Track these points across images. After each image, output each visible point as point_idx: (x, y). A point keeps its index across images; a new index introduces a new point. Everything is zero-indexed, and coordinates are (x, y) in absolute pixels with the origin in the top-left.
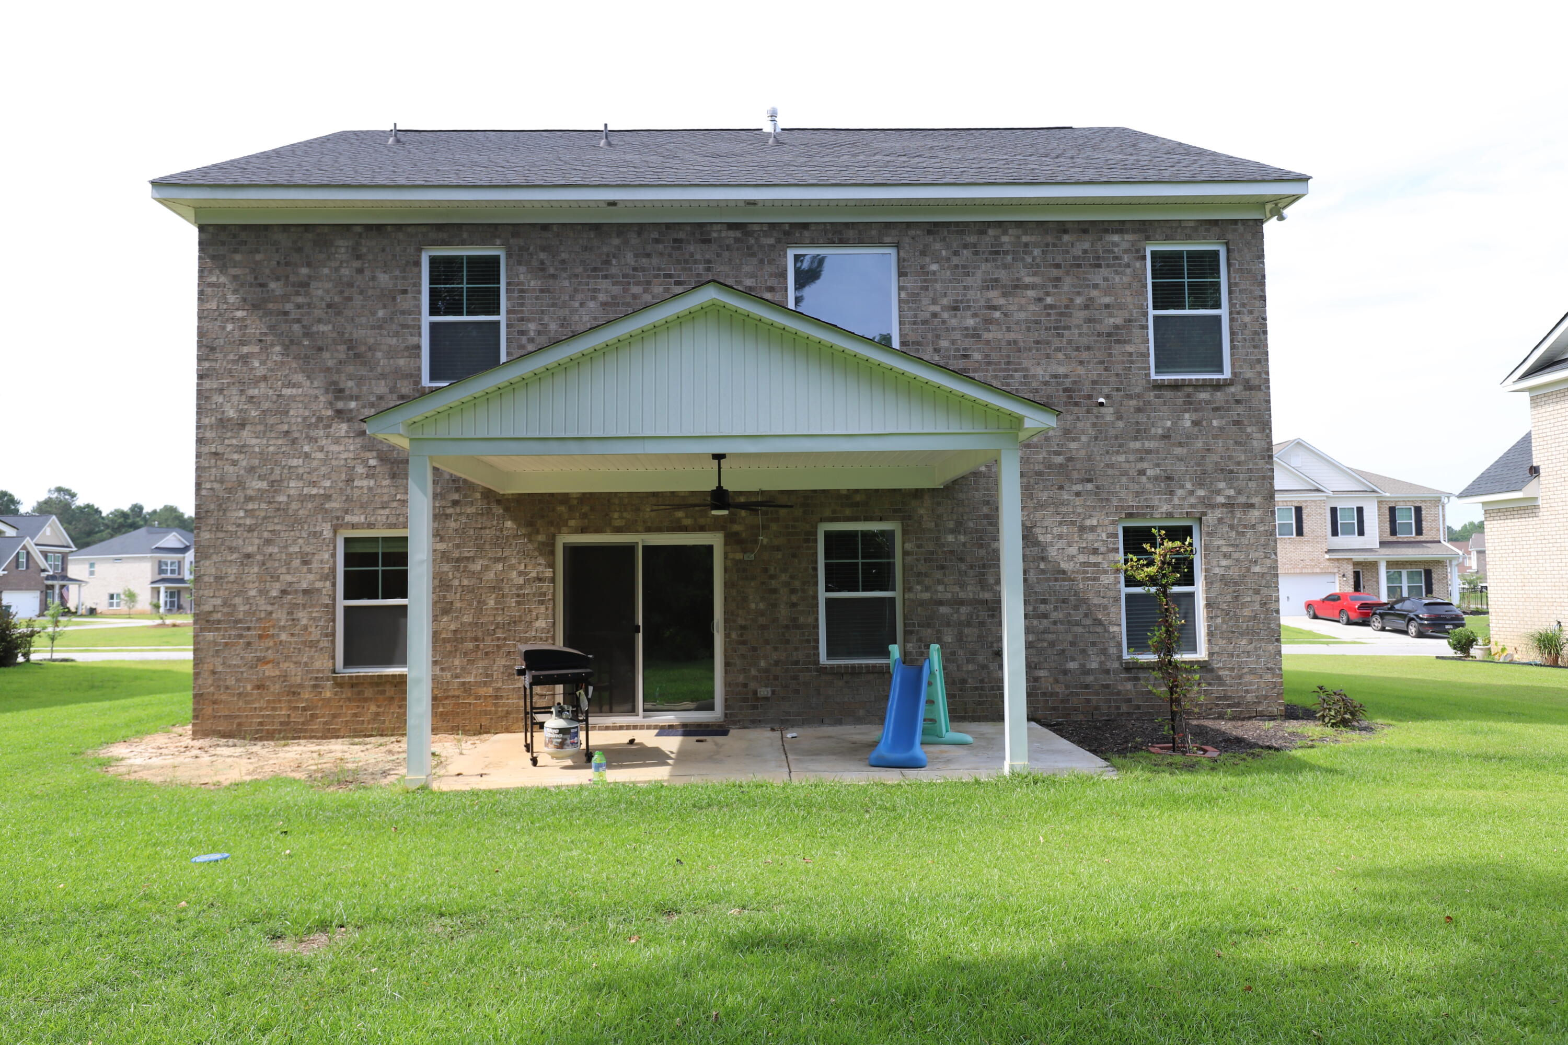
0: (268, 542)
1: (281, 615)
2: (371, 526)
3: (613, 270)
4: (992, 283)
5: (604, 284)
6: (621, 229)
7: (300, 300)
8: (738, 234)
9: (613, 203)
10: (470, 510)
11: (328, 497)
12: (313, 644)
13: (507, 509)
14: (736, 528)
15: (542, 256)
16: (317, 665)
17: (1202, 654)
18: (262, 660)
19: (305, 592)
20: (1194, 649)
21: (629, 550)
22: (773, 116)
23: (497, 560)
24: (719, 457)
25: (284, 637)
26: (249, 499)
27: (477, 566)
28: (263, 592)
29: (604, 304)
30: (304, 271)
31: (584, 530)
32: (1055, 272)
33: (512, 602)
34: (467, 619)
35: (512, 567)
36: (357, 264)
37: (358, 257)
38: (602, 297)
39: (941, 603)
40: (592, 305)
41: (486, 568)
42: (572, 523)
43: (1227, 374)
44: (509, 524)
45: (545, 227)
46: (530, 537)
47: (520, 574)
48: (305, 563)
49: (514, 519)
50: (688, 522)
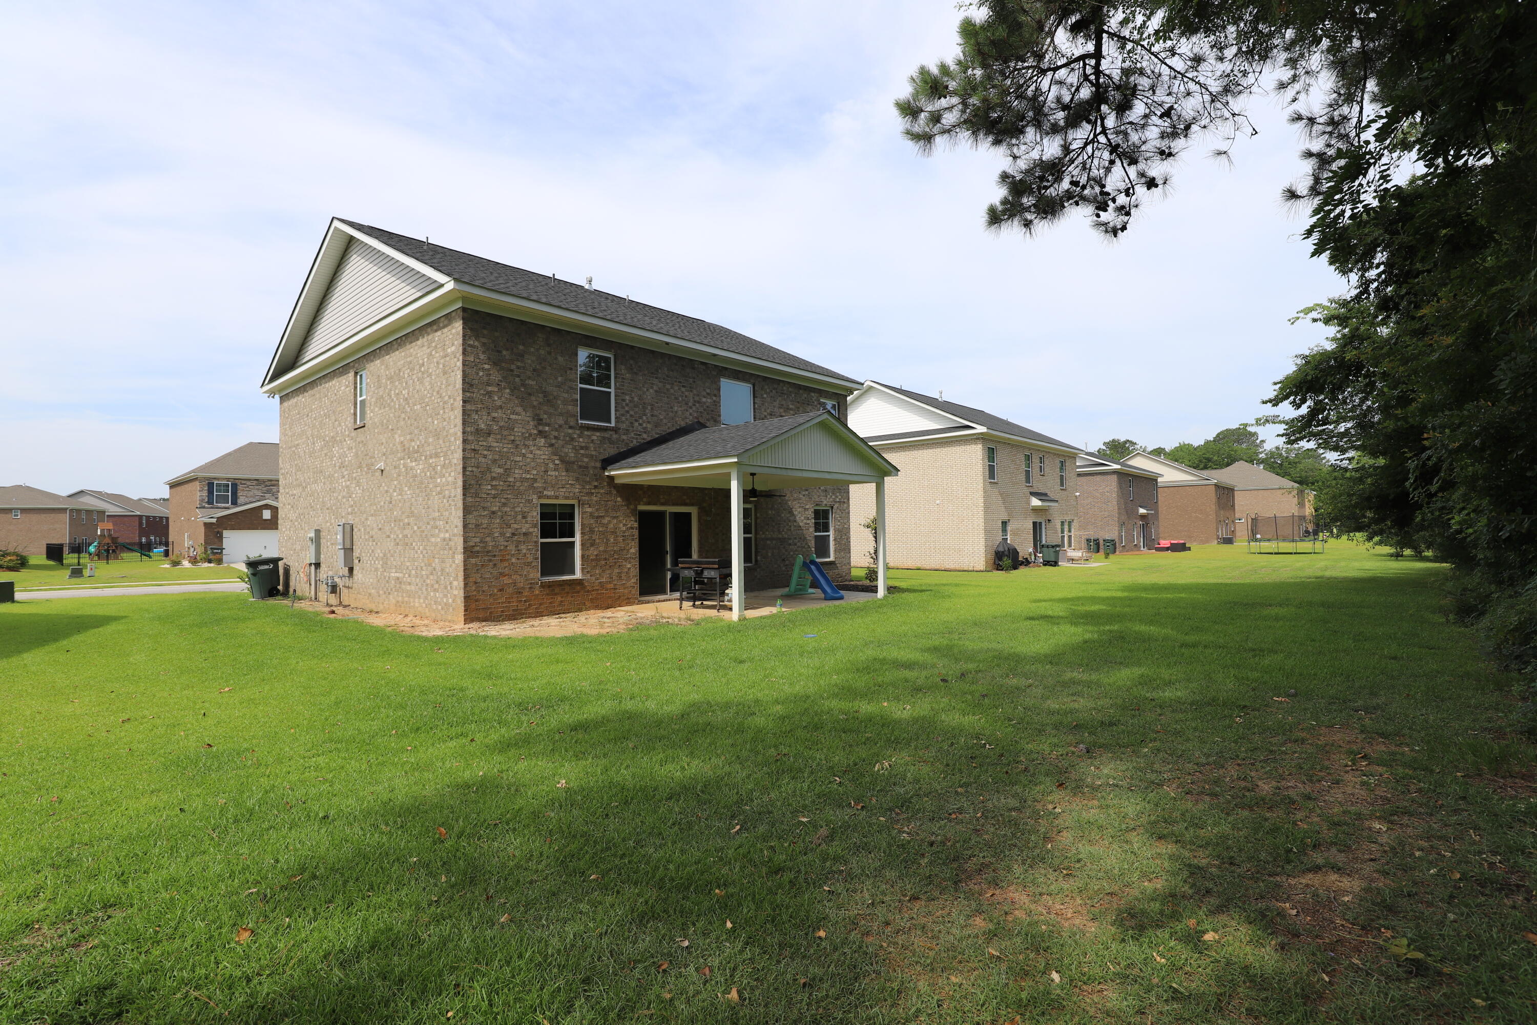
0: (504, 505)
1: (512, 548)
2: (557, 497)
3: (659, 375)
4: (781, 406)
5: (656, 381)
6: (663, 355)
7: (519, 364)
8: (704, 367)
9: (667, 344)
10: (602, 491)
11: (535, 480)
12: (529, 564)
13: (618, 491)
14: (705, 505)
15: (632, 362)
16: (531, 576)
17: (832, 558)
18: (502, 574)
19: (525, 534)
20: (830, 557)
21: (662, 514)
22: (590, 281)
23: (614, 518)
24: (753, 474)
25: (514, 560)
26: (493, 479)
27: (605, 521)
28: (502, 534)
29: (656, 391)
30: (521, 347)
31: (649, 504)
32: (798, 405)
33: (621, 539)
34: (601, 549)
35: (620, 522)
36: (548, 349)
37: (549, 345)
38: (655, 388)
39: (767, 539)
40: (651, 390)
41: (610, 522)
42: (645, 500)
44: (619, 499)
45: (632, 347)
46: (627, 506)
47: (624, 525)
48: (524, 517)
49: (621, 497)
50: (688, 501)
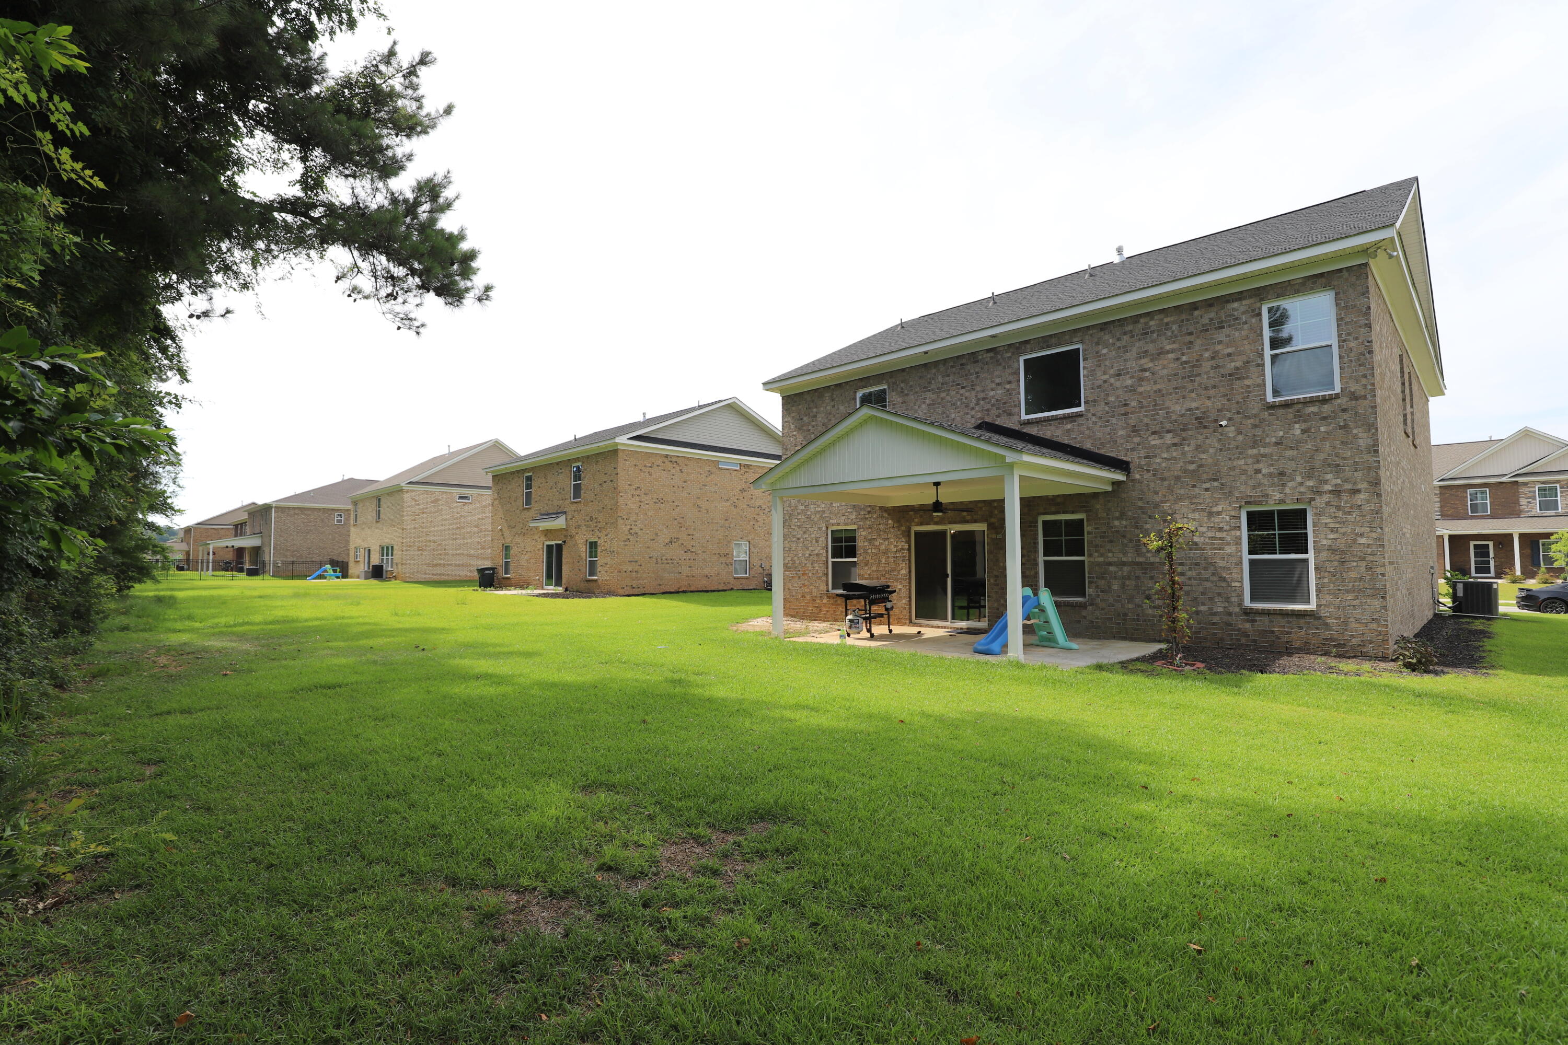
0: (805, 532)
1: (809, 565)
2: (838, 524)
3: (933, 386)
4: (1143, 354)
5: (929, 395)
6: (936, 364)
7: (814, 423)
8: (992, 354)
9: (926, 353)
10: (875, 515)
11: (824, 512)
12: (819, 578)
13: (889, 515)
14: (993, 520)
15: (902, 385)
16: (821, 588)
17: (1312, 606)
18: (803, 585)
19: (817, 555)
20: (1308, 601)
21: (944, 533)
22: (1120, 251)
23: (886, 539)
24: (937, 484)
25: (810, 575)
26: (799, 514)
27: (877, 543)
28: (803, 555)
29: (929, 405)
30: (815, 410)
31: (921, 524)
32: (1189, 338)
33: (891, 560)
34: (874, 568)
35: (891, 543)
36: (832, 404)
37: (833, 400)
38: (928, 402)
39: (1110, 564)
40: (923, 406)
41: (881, 544)
42: (916, 520)
43: (1337, 390)
44: (890, 522)
45: (903, 370)
46: (898, 528)
47: (895, 546)
48: (817, 542)
49: (892, 519)
50: (969, 518)
